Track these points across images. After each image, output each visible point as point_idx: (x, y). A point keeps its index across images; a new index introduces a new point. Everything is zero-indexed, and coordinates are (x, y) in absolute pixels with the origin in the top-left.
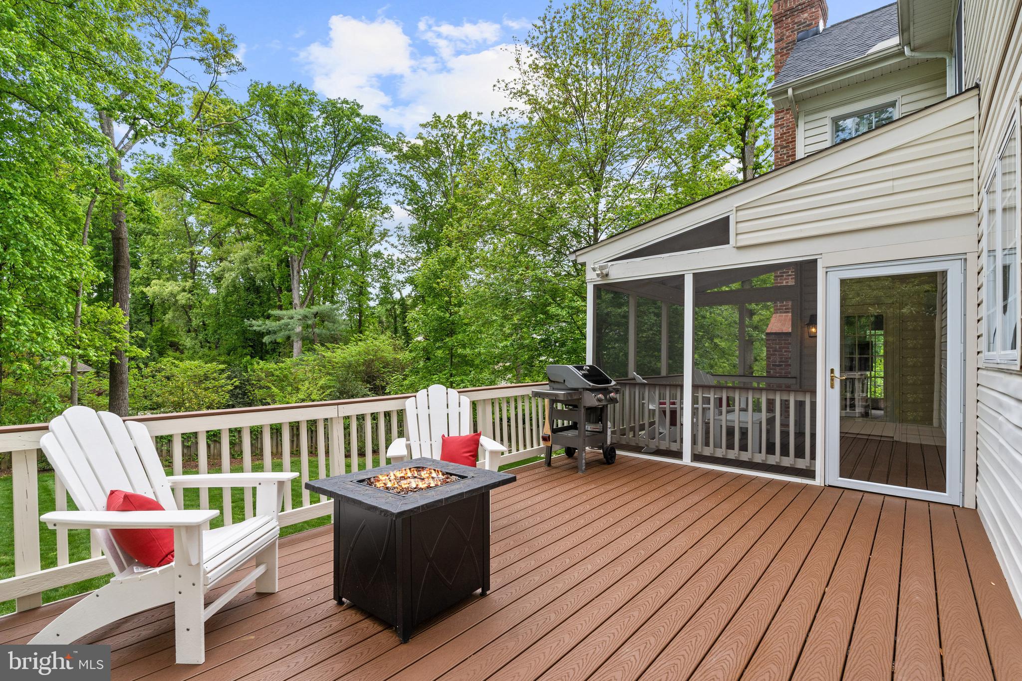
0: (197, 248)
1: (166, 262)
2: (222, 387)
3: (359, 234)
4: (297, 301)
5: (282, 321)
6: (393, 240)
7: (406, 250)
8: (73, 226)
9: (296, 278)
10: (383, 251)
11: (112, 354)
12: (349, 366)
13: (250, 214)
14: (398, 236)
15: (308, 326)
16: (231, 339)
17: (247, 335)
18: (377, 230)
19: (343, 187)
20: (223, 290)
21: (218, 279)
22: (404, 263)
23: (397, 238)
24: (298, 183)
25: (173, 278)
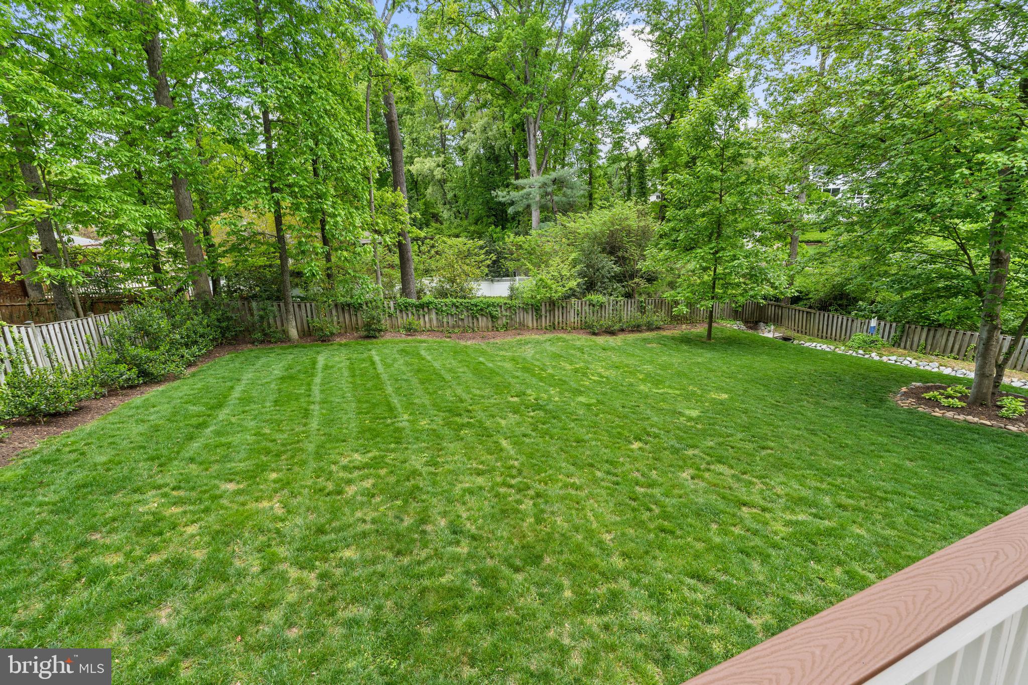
0: (444, 122)
1: (422, 141)
2: (482, 262)
4: (534, 167)
5: (525, 191)
7: (642, 94)
8: (358, 114)
9: (532, 142)
11: (399, 234)
12: (594, 239)
13: (488, 78)
15: (547, 194)
16: (477, 208)
17: (491, 205)
18: (608, 76)
20: (469, 163)
21: (463, 151)
24: (534, 30)
25: (429, 155)
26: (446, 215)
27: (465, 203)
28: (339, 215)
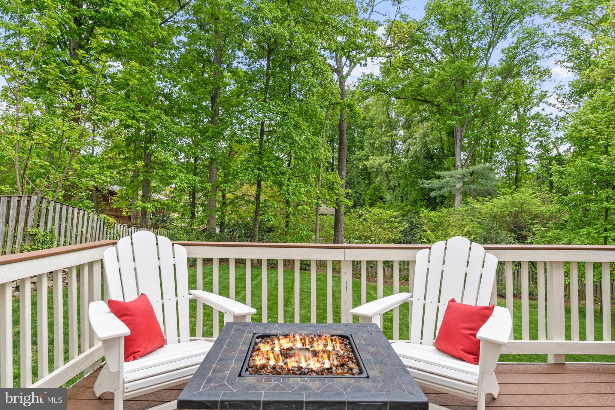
0: (395, 132)
1: (377, 144)
2: (396, 228)
3: (517, 100)
4: (458, 164)
5: (445, 180)
6: (553, 100)
7: (566, 107)
9: (459, 145)
10: (541, 112)
13: (426, 102)
14: (557, 94)
15: (466, 183)
18: (535, 94)
19: (501, 61)
20: (410, 160)
22: (563, 119)
23: (556, 97)
24: (460, 68)
25: (381, 154)
26: (388, 196)
27: (404, 189)
28: (292, 185)
